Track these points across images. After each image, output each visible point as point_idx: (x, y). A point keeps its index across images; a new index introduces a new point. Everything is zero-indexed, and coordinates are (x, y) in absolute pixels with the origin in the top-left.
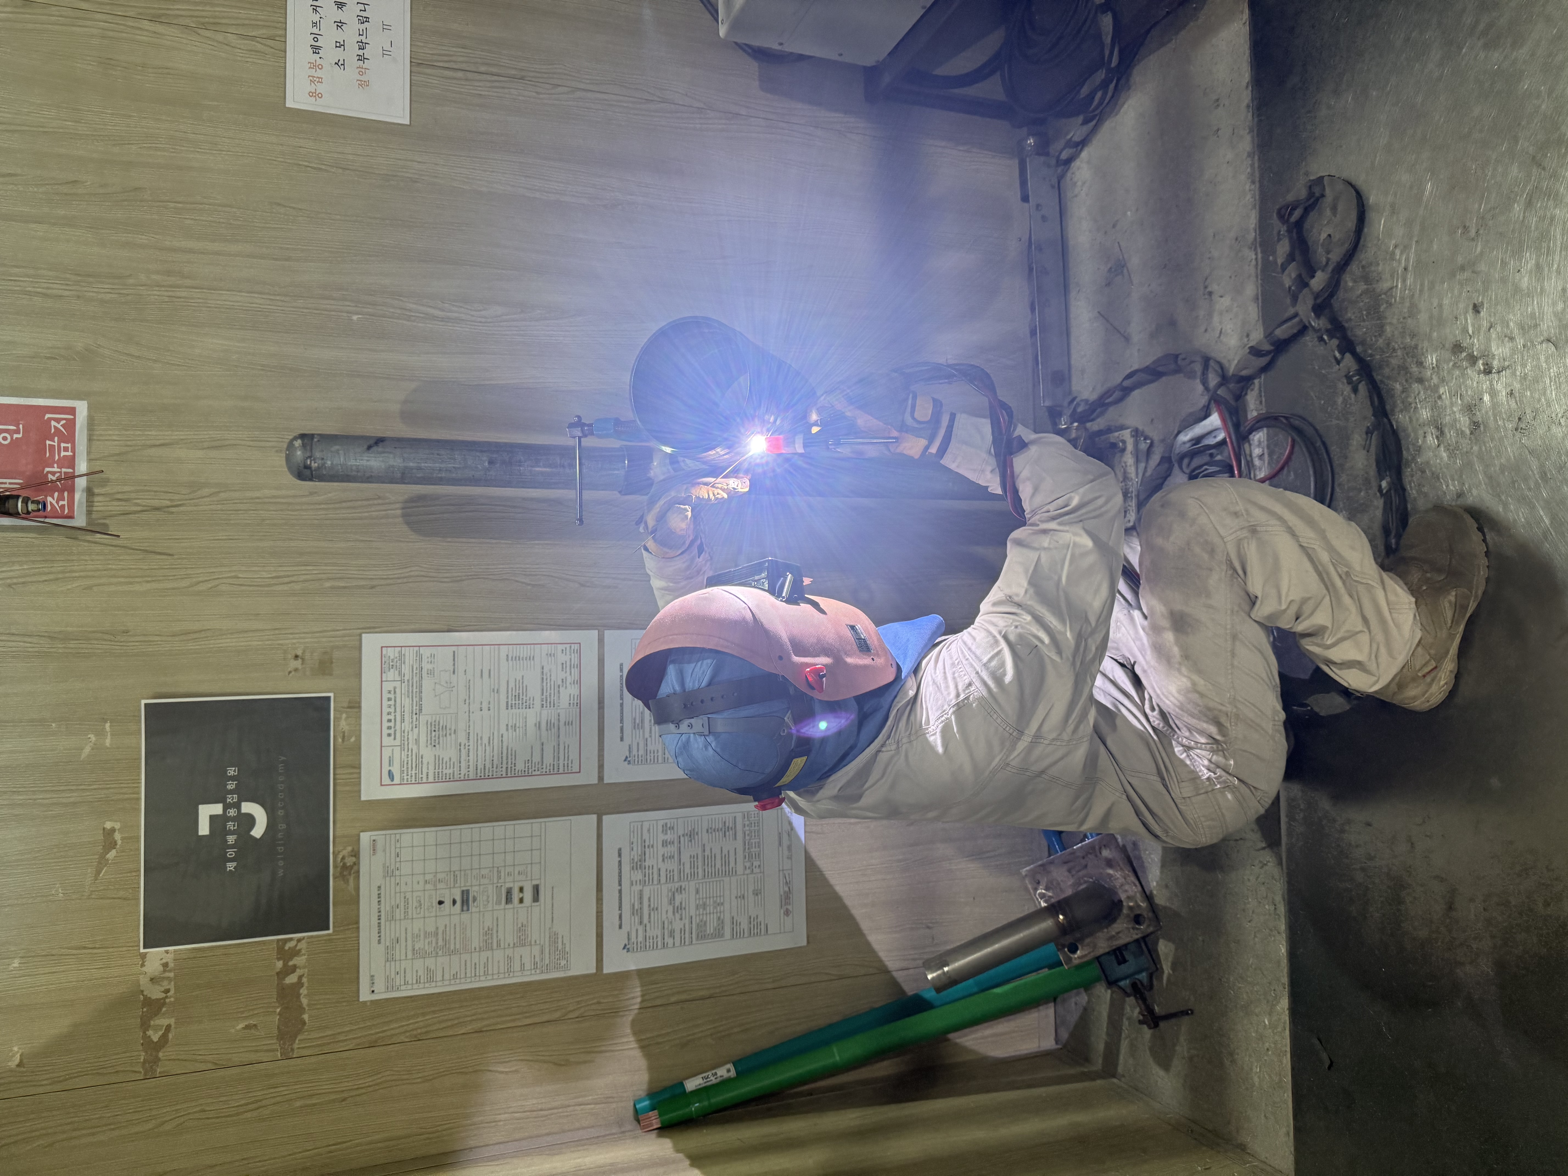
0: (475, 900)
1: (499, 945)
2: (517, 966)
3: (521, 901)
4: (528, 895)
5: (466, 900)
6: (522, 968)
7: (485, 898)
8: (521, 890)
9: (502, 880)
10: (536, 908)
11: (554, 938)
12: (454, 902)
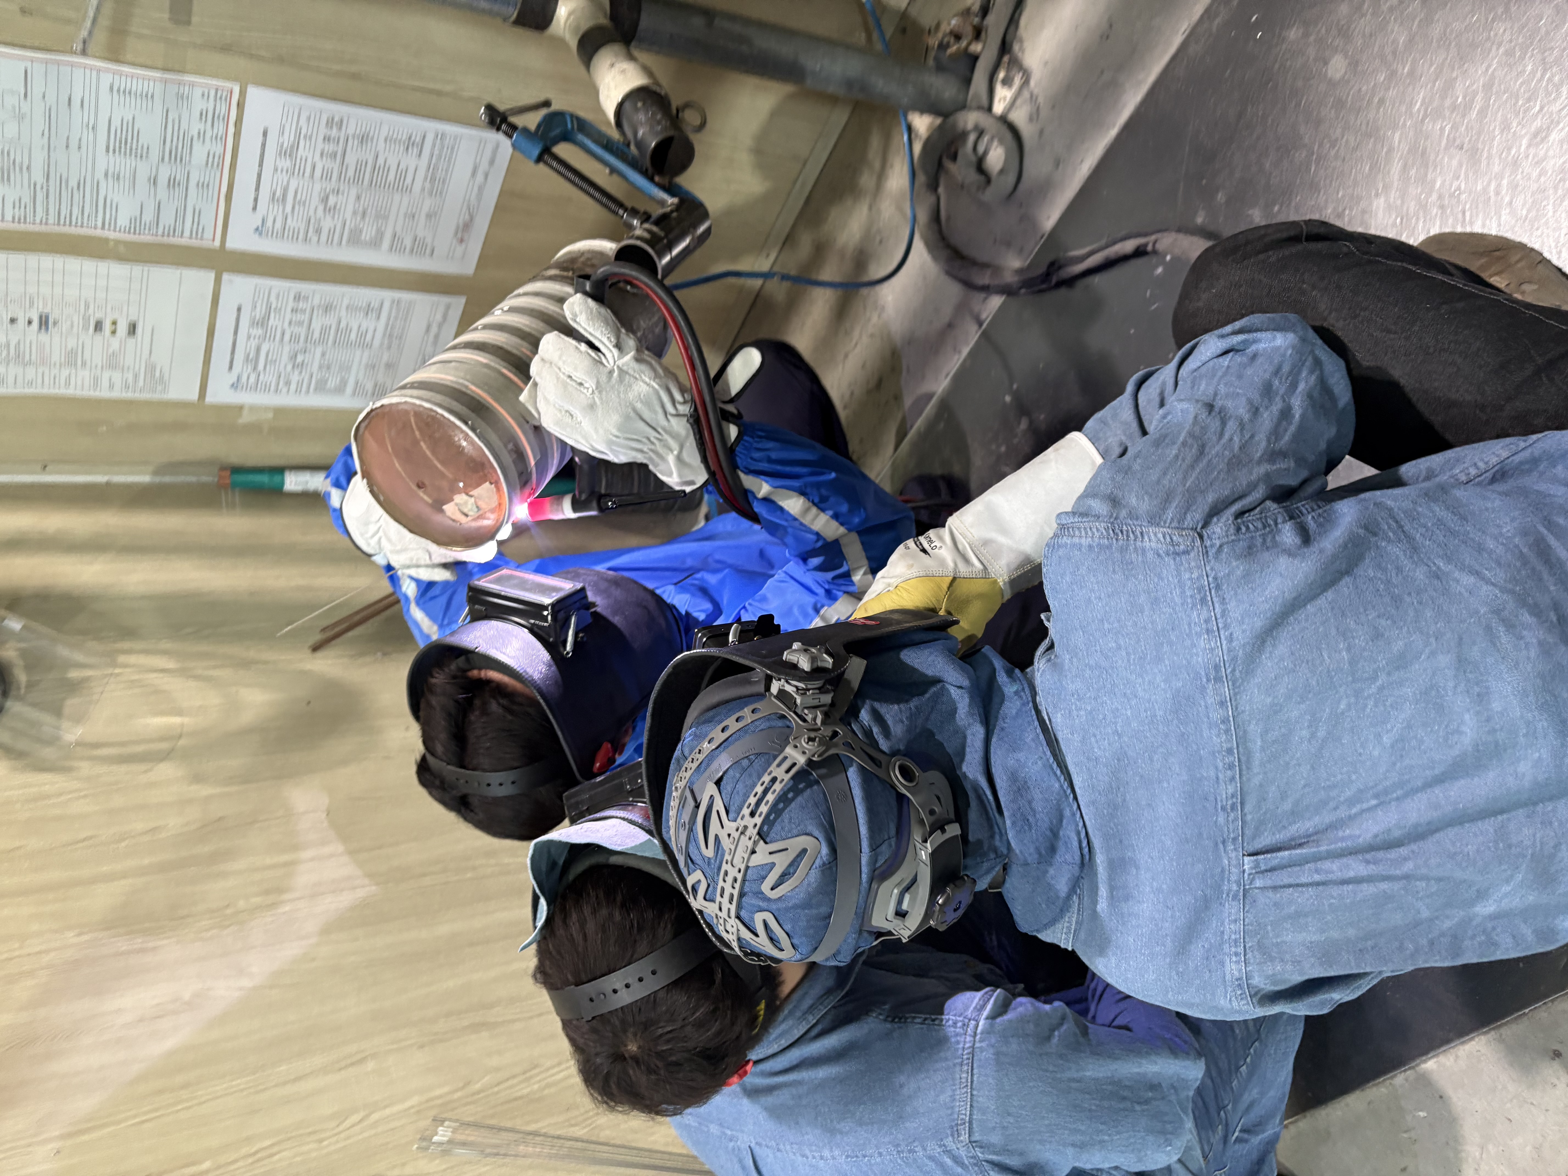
0: (55, 323)
1: (84, 364)
2: (105, 383)
3: (114, 332)
4: (122, 328)
5: (44, 322)
6: (111, 387)
7: (69, 323)
8: (114, 323)
9: (91, 311)
10: (131, 341)
11: (151, 368)
12: (30, 322)
